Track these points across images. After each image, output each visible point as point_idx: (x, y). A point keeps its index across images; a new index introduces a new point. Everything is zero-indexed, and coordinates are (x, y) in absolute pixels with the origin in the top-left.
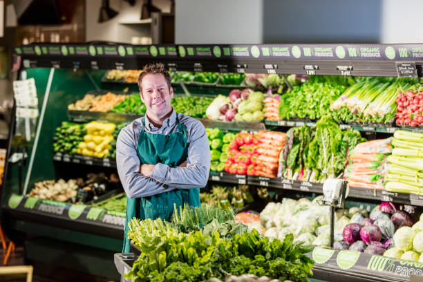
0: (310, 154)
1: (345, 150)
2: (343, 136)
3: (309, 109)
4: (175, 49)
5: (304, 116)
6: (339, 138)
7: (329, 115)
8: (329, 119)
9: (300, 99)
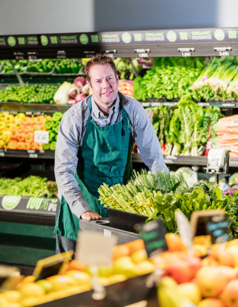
0: (172, 130)
1: (207, 124)
2: (204, 113)
3: (166, 90)
4: (36, 39)
5: (161, 97)
6: (201, 114)
7: (189, 94)
8: (188, 99)
9: (157, 81)
